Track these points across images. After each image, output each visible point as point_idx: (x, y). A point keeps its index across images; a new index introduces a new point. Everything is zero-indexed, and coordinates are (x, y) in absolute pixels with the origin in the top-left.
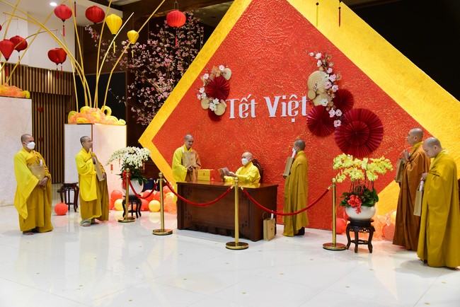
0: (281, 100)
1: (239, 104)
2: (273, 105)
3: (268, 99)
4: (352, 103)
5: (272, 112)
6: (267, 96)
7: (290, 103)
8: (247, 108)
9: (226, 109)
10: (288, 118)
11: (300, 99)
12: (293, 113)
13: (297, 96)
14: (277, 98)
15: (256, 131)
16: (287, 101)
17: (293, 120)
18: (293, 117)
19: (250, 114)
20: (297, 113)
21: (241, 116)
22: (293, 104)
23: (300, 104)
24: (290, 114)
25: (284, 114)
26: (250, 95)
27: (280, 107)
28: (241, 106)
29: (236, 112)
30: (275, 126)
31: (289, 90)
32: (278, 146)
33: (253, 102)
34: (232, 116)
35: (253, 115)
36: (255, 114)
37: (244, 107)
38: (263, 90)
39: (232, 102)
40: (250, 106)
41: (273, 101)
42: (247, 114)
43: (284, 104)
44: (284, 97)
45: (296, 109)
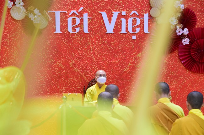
0: (120, 16)
1: (67, 18)
2: (110, 20)
3: (104, 14)
4: (195, 22)
5: (110, 28)
6: (103, 10)
7: (130, 20)
8: (78, 22)
9: (49, 22)
10: (128, 35)
11: (141, 16)
12: (134, 30)
13: (139, 13)
14: (116, 14)
15: (89, 48)
16: (126, 18)
17: (134, 37)
18: (133, 34)
19: (82, 29)
20: (138, 30)
21: (70, 30)
22: (135, 21)
23: (142, 22)
24: (130, 31)
25: (123, 31)
26: (81, 8)
27: (118, 23)
28: (70, 20)
29: (64, 26)
30: (113, 43)
31: (129, 6)
32: (117, 64)
33: (86, 16)
34: (58, 30)
35: (86, 31)
36: (89, 30)
37: (74, 21)
38: (98, 3)
39: (58, 14)
40: (82, 20)
41: (110, 16)
42: (78, 30)
43: (123, 20)
44: (124, 13)
45: (137, 27)
